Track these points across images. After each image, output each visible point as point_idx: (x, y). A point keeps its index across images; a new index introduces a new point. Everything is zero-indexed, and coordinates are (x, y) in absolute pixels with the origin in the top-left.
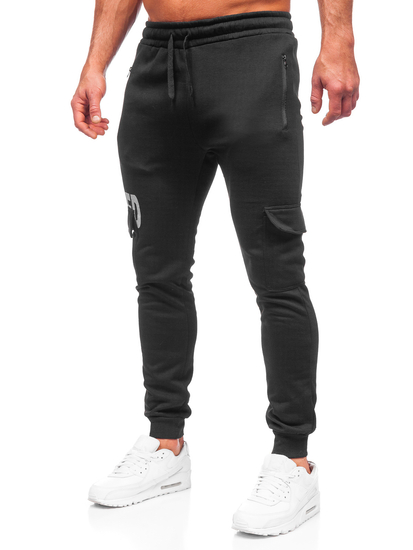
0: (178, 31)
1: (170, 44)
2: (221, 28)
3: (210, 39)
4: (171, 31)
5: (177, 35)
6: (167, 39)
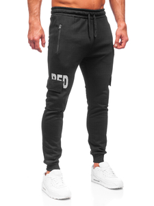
1: (89, 17)
5: (91, 14)
6: (87, 15)
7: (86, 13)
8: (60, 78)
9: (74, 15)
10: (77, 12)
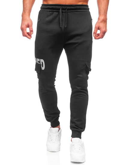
0: (63, 7)
1: (61, 11)
2: (77, 8)
3: (73, 11)
4: (61, 7)
5: (63, 8)
6: (59, 9)
7: (58, 7)
8: (39, 62)
9: (49, 10)
10: (51, 7)
